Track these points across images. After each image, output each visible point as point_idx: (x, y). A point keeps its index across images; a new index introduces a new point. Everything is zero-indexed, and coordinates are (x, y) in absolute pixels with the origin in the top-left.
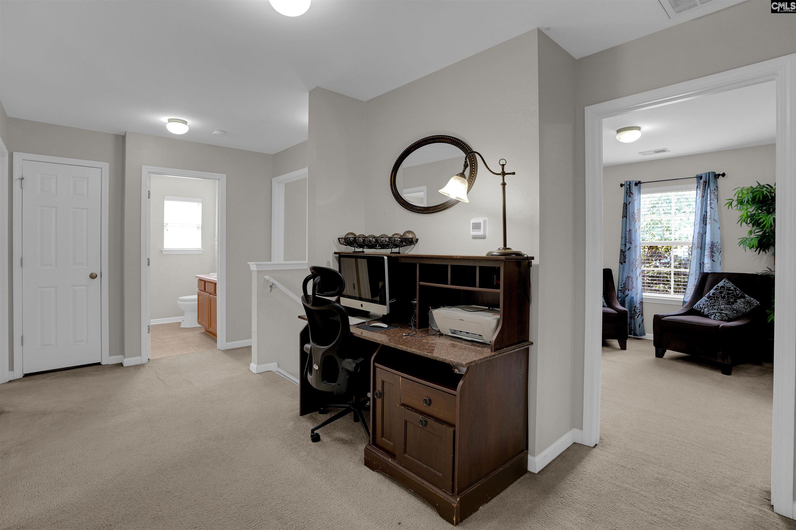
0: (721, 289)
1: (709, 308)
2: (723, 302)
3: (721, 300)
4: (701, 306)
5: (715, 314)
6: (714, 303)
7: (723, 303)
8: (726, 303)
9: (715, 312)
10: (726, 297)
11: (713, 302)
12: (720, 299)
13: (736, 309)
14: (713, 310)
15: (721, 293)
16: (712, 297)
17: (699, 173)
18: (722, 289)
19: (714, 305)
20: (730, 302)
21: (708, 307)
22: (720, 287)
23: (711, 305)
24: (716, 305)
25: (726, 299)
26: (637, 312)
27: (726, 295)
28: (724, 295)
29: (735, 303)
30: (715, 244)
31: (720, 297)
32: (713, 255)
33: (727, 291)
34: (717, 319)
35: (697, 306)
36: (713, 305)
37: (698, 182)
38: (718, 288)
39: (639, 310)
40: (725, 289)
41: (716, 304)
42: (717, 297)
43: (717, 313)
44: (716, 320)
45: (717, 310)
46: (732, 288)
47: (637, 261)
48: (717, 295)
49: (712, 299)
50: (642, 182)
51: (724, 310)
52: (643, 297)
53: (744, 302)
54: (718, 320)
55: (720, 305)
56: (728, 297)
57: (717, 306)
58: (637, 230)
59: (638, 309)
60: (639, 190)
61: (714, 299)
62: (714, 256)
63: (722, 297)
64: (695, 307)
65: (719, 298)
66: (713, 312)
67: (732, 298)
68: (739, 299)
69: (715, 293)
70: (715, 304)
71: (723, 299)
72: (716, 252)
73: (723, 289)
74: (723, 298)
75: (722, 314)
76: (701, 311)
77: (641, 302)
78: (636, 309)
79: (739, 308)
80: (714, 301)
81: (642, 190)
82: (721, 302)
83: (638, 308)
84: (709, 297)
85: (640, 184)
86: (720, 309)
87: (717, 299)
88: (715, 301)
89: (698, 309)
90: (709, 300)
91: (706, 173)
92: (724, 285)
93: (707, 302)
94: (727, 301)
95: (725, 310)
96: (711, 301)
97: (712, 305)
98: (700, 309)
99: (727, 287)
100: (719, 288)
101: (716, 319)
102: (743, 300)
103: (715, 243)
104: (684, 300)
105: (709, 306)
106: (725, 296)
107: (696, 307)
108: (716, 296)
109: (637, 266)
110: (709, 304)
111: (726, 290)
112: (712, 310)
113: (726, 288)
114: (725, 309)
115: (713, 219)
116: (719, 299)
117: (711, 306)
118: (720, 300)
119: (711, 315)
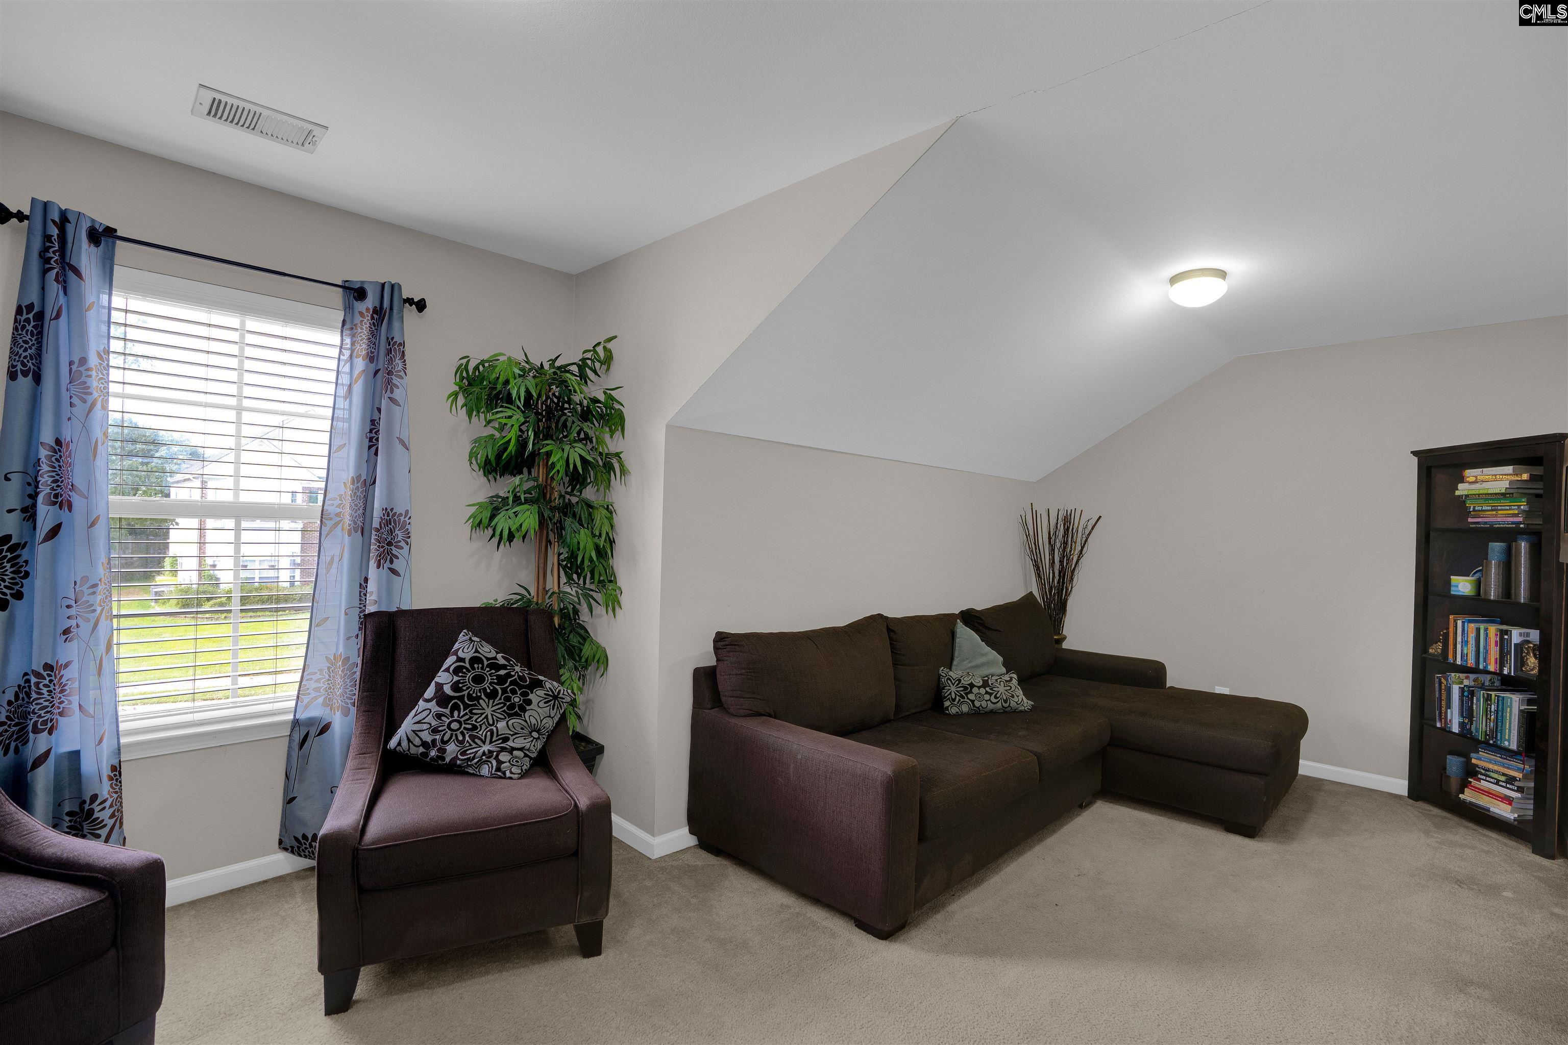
0: (473, 669)
1: (460, 738)
2: (493, 711)
3: (488, 706)
4: (427, 737)
5: (497, 758)
6: (471, 718)
7: (497, 715)
8: (504, 711)
9: (490, 752)
10: (500, 691)
11: (466, 714)
12: (484, 701)
13: (536, 726)
14: (477, 744)
15: (478, 679)
16: (454, 698)
17: (356, 276)
18: (476, 666)
19: (474, 728)
20: (512, 706)
21: (454, 737)
22: (467, 661)
23: (465, 728)
24: (481, 726)
25: (500, 699)
26: (103, 821)
27: (497, 687)
28: (492, 688)
29: (528, 708)
30: (402, 518)
31: (483, 696)
32: (394, 552)
33: (493, 671)
34: (512, 776)
35: (409, 740)
36: (470, 726)
37: (348, 309)
38: (461, 664)
39: (111, 806)
40: (483, 664)
41: (476, 721)
42: (470, 697)
43: (498, 753)
44: (511, 778)
45: (491, 742)
46: (502, 661)
47: (100, 588)
48: (468, 688)
49: (455, 707)
50: (119, 233)
51: (511, 738)
52: (123, 740)
53: (545, 698)
54: (516, 776)
55: (491, 722)
56: (504, 691)
57: (484, 727)
58: (99, 444)
59: (107, 804)
60: (104, 267)
61: (466, 706)
62: (397, 558)
63: (487, 695)
64: (399, 744)
65: (480, 698)
66: (484, 754)
67: (514, 692)
68: (532, 693)
69: (461, 685)
70: (474, 722)
71: (491, 701)
72: (402, 544)
73: (480, 666)
74: (492, 695)
75: (515, 752)
76: (425, 755)
77: (114, 768)
78: (97, 809)
79: (541, 721)
80: (467, 711)
81: (119, 272)
82: (488, 711)
83: (107, 799)
84: (442, 699)
85: (111, 240)
86: (498, 735)
87: (475, 705)
88: (471, 711)
89: (413, 750)
90: (447, 711)
91: (383, 285)
92: (477, 651)
93: (443, 718)
94: (505, 704)
95: (512, 735)
96: (456, 713)
97: (467, 726)
98: (421, 750)
99: (488, 659)
100: (467, 665)
101: (508, 774)
102: (541, 692)
103: (401, 515)
104: (297, 717)
105: (458, 732)
106: (495, 690)
107: (405, 744)
108: (466, 693)
109: (99, 609)
110: (455, 726)
111: (488, 669)
112: (474, 745)
113: (486, 663)
114: (512, 733)
115: (399, 439)
116: (481, 701)
117: (465, 732)
118: (484, 705)
119: (481, 763)
